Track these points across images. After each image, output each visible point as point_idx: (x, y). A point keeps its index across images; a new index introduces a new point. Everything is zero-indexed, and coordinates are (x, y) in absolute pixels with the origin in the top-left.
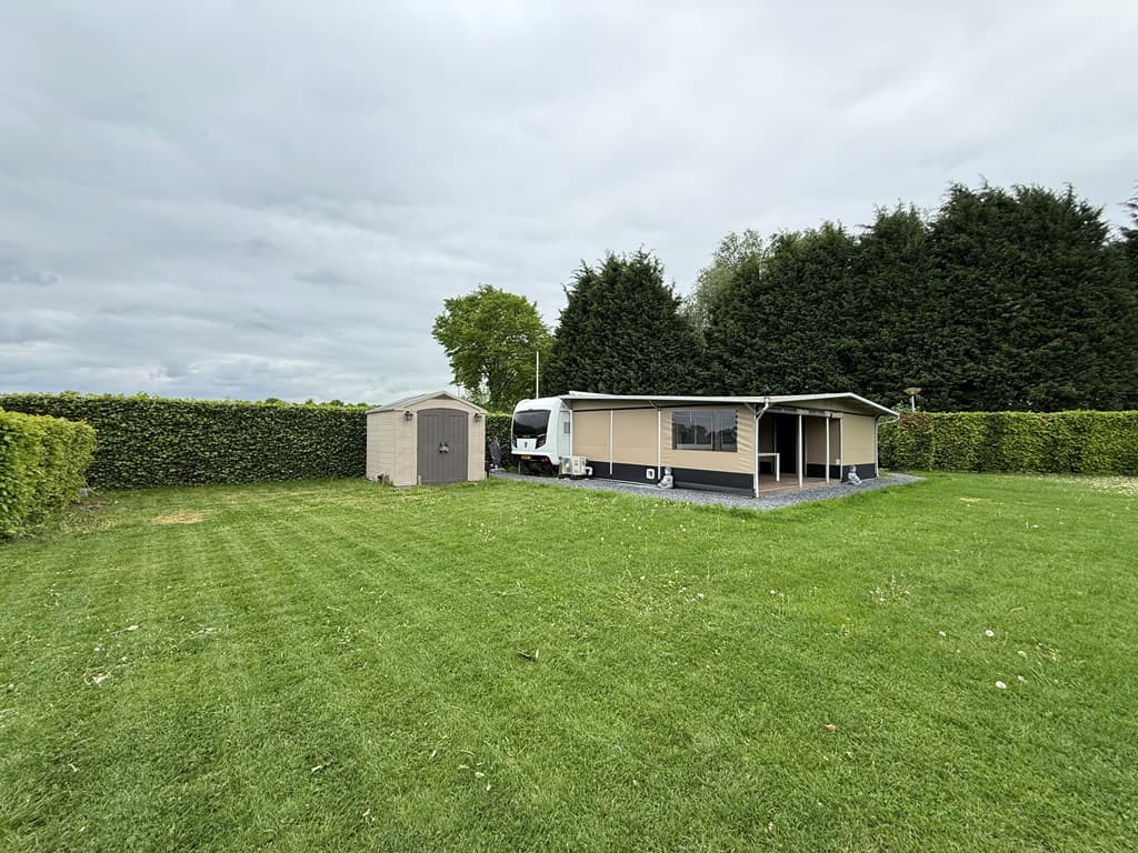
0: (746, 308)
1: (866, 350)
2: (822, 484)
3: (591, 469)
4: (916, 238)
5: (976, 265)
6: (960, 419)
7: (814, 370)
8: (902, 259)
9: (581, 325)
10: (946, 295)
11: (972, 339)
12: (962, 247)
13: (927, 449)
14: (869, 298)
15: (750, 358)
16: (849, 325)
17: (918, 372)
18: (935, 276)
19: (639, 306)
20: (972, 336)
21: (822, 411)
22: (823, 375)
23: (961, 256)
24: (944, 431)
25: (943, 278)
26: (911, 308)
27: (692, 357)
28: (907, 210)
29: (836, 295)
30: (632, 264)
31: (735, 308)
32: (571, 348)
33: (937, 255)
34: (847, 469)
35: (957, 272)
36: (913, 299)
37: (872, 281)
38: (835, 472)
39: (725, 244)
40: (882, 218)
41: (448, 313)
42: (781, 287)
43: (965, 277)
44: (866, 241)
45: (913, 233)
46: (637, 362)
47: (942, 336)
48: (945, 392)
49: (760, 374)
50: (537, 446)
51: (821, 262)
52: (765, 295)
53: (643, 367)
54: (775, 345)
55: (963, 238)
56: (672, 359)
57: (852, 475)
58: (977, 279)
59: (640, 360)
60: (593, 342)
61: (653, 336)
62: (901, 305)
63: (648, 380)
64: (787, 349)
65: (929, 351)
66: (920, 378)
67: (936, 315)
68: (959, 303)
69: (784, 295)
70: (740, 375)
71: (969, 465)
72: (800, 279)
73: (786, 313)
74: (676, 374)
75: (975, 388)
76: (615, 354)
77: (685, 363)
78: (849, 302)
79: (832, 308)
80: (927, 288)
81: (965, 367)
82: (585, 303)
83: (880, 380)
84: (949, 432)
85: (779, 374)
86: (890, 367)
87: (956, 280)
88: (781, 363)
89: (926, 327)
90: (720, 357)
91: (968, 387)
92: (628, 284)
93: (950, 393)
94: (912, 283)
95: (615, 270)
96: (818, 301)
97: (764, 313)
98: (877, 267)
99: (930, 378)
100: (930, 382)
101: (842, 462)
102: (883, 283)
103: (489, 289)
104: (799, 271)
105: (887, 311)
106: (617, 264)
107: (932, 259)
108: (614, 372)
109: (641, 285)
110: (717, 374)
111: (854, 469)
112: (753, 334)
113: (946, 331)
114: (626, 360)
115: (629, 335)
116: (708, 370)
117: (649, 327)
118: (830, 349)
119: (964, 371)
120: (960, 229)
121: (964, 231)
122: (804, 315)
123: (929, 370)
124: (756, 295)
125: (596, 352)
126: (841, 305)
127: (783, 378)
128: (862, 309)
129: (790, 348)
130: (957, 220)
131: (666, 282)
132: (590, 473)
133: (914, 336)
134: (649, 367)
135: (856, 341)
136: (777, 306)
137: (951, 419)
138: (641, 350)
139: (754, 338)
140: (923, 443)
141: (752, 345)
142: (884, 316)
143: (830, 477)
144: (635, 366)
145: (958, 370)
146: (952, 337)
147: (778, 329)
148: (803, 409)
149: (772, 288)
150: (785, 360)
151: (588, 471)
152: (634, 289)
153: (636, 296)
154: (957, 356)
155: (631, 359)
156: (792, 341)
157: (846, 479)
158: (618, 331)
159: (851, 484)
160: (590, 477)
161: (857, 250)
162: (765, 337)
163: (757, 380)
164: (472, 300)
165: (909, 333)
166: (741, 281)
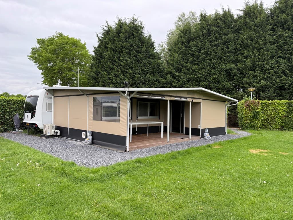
0: (184, 48)
1: (238, 69)
2: (185, 139)
3: (59, 131)
4: (262, 16)
5: (289, 29)
6: (274, 104)
7: (214, 79)
8: (255, 25)
9: (103, 54)
10: (274, 44)
11: (286, 65)
12: (283, 21)
13: (257, 119)
14: (240, 44)
15: (184, 73)
16: (232, 57)
17: (260, 81)
18: (270, 35)
19: (132, 45)
20: (286, 64)
21: (186, 98)
22: (218, 82)
23: (282, 25)
24: (267, 109)
25: (273, 36)
26: (259, 50)
27: (158, 73)
28: (259, 3)
29: (225, 43)
30: (130, 24)
31: (179, 48)
32: (99, 66)
33: (271, 25)
34: (204, 130)
35: (280, 33)
36: (259, 45)
37: (241, 36)
38: (196, 132)
39: (180, 18)
40: (247, 6)
41: (38, 46)
42: (200, 38)
43: (283, 35)
44: (240, 17)
45: (260, 14)
46: (130, 74)
47: (272, 64)
48: (272, 90)
49: (188, 81)
50: (32, 118)
51: (219, 27)
52: (192, 42)
53: (133, 77)
54: (197, 66)
55: (284, 16)
56: (147, 73)
57: (207, 134)
58: (288, 36)
59: (131, 73)
60: (109, 63)
61: (138, 61)
62: (254, 48)
63: (135, 83)
64: (202, 69)
65: (265, 70)
66: (261, 83)
67: (269, 53)
68: (280, 48)
69: (201, 42)
70: (180, 81)
71: (278, 127)
72: (209, 34)
73: (202, 51)
74: (149, 81)
75: (285, 89)
76: (119, 70)
77: (155, 75)
78: (231, 46)
79: (223, 49)
80: (265, 40)
81: (281, 79)
82: (106, 43)
83: (244, 84)
84: (269, 110)
85: (198, 81)
86: (248, 78)
87: (280, 37)
88: (199, 75)
89: (265, 59)
90: (171, 73)
91: (282, 88)
92: (127, 34)
93: (274, 91)
94: (259, 37)
95: (121, 27)
96: (217, 46)
97: (192, 51)
98: (244, 29)
99: (265, 83)
100: (265, 85)
101: (201, 127)
102: (246, 37)
103: (61, 35)
104: (209, 30)
105: (248, 51)
106: (122, 23)
107: (269, 27)
108: (118, 79)
109: (133, 35)
110: (169, 81)
111: (207, 131)
112: (186, 61)
113: (273, 61)
114: (124, 73)
115: (126, 60)
116: (165, 78)
117: (136, 57)
118: (221, 69)
119: (281, 80)
120: (282, 12)
121: (284, 12)
122: (211, 52)
123: (265, 79)
124: (188, 42)
125: (110, 68)
126: (228, 48)
127: (199, 83)
128: (236, 50)
129: (204, 68)
130: (282, 7)
131: (146, 34)
132: (58, 134)
133: (259, 63)
134: (135, 77)
135: (234, 65)
136: (198, 47)
137: (270, 104)
138: (132, 68)
139: (187, 63)
140: (256, 116)
141: (186, 67)
142: (246, 53)
143: (192, 135)
144: (129, 76)
145: (278, 80)
146: (276, 64)
147: (198, 59)
148: (171, 96)
149: (196, 38)
150: (200, 74)
151: (57, 132)
152: (129, 37)
153: (130, 40)
154: (278, 73)
155: (127, 72)
156: (204, 65)
157: (203, 136)
158: (121, 58)
159: (205, 139)
160: (59, 136)
161: (236, 21)
162: (192, 62)
163: (187, 84)
164: (51, 40)
165: (257, 62)
166: (182, 35)
